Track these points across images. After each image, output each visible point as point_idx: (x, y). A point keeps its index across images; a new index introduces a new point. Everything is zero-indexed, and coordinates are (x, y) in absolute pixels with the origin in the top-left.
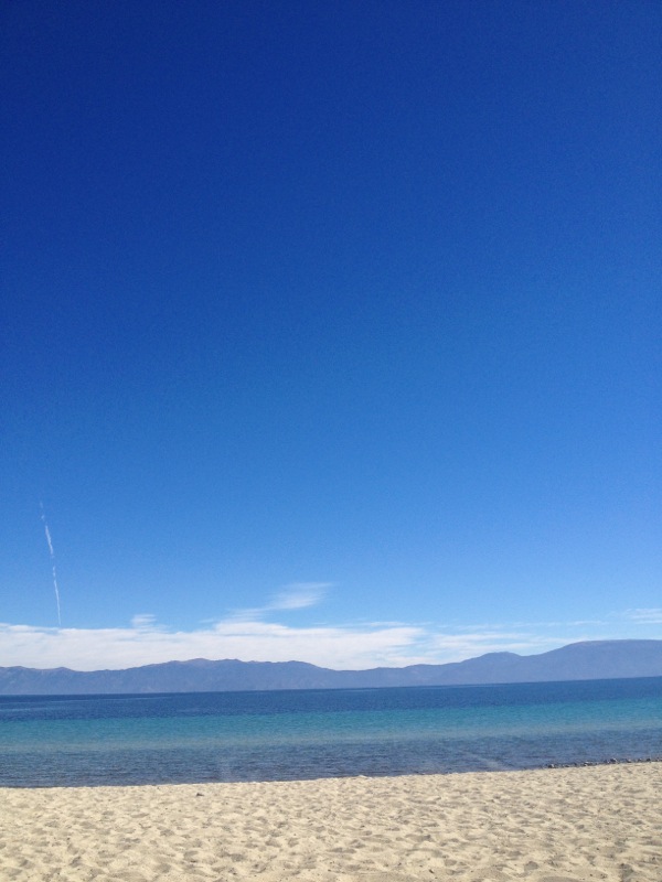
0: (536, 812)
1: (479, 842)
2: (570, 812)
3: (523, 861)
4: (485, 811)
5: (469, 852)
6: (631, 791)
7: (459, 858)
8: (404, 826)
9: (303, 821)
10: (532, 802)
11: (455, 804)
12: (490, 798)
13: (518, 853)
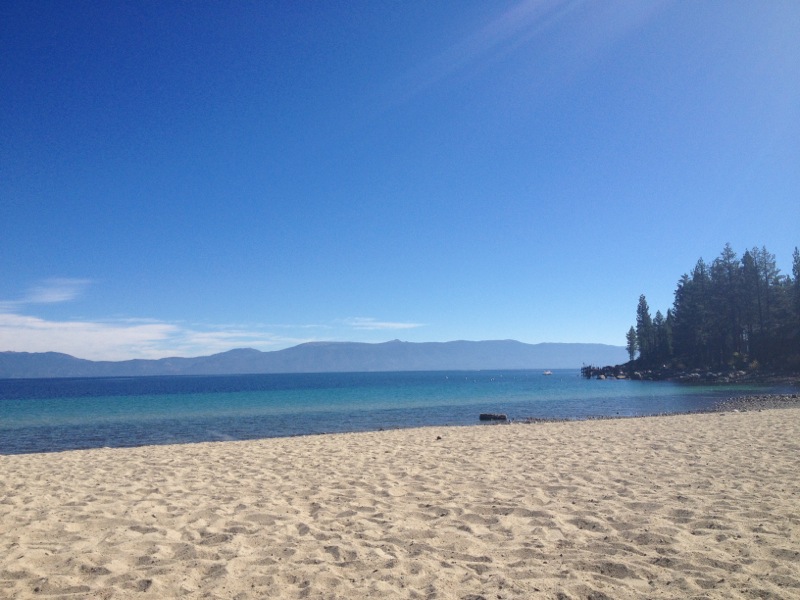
0: (252, 468)
1: (201, 492)
2: (279, 467)
3: (234, 504)
4: (210, 468)
5: (190, 500)
6: (331, 451)
7: (181, 505)
8: (136, 483)
9: (42, 482)
10: (251, 461)
11: (185, 464)
12: (216, 459)
13: (231, 499)
